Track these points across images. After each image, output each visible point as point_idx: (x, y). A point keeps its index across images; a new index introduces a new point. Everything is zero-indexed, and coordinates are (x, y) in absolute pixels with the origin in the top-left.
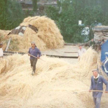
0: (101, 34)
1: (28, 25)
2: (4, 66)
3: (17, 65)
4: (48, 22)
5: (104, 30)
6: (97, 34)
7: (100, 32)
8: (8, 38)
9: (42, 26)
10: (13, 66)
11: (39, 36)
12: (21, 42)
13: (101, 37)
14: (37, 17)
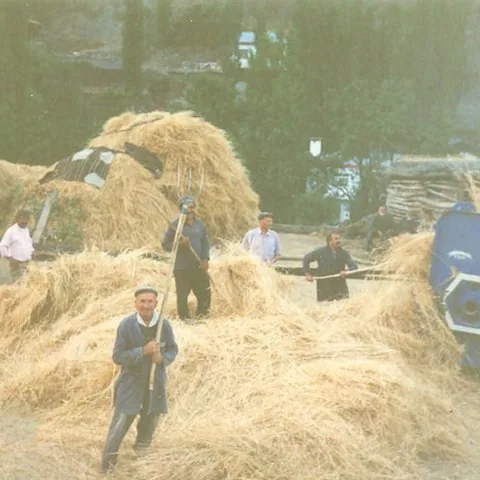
0: (413, 187)
1: (123, 145)
2: (45, 296)
3: (94, 294)
4: (203, 137)
5: (427, 172)
6: (399, 189)
7: (413, 182)
8: (41, 193)
9: (181, 150)
10: (81, 298)
11: (165, 191)
12: (95, 210)
13: (414, 199)
14: (157, 113)
